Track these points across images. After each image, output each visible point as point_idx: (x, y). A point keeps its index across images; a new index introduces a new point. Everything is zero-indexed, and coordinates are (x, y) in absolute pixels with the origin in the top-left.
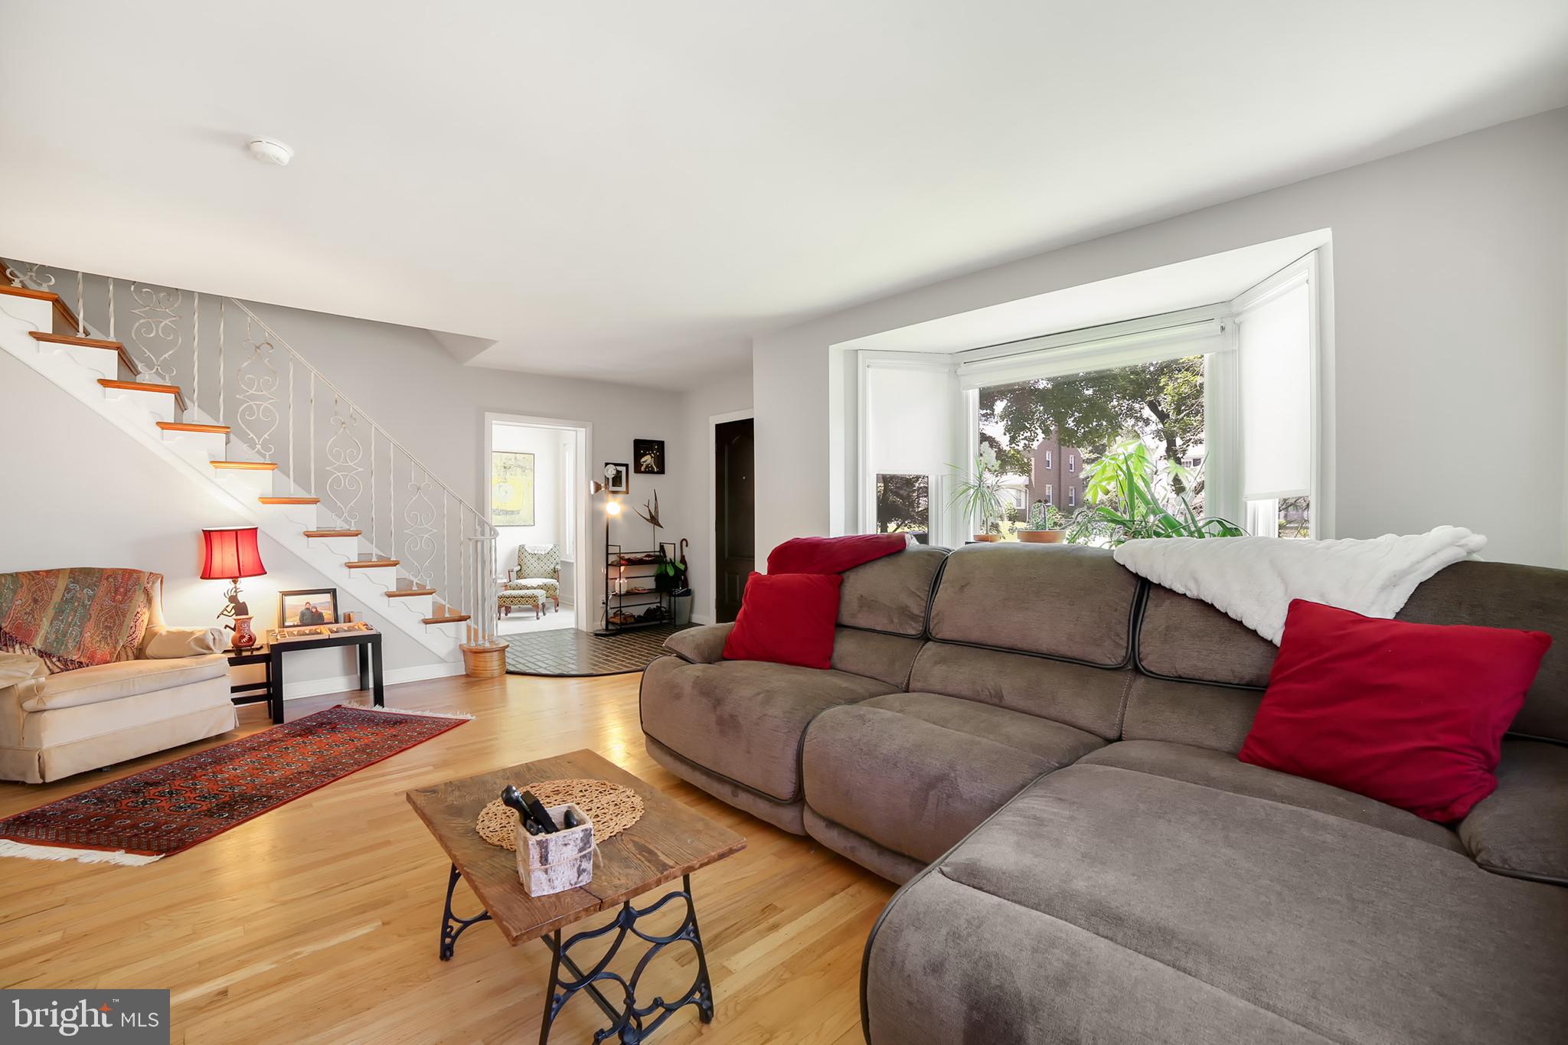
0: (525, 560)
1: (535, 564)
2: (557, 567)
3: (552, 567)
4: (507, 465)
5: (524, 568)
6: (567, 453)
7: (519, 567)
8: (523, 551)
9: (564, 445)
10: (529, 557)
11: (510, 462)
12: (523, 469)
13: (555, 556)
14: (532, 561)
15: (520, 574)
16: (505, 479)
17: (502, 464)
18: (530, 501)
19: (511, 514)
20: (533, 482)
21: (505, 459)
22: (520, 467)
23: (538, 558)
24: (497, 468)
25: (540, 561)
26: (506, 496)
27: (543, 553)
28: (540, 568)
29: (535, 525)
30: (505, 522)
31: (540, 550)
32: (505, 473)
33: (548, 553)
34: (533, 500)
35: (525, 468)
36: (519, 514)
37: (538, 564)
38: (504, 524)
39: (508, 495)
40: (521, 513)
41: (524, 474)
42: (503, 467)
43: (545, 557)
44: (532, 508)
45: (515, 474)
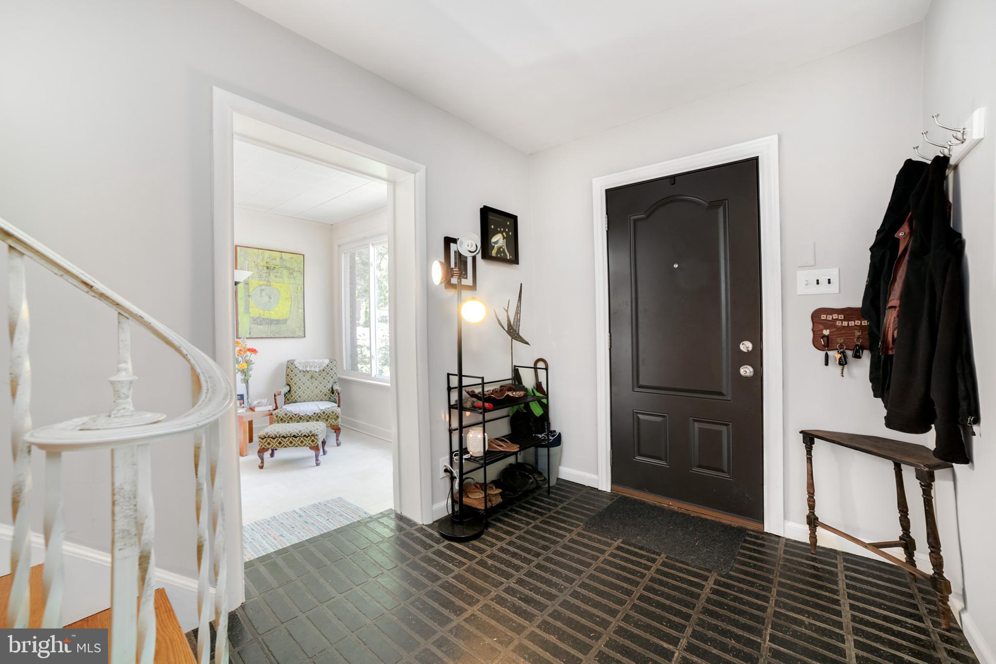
0: (296, 379)
1: (309, 384)
2: (336, 387)
3: (329, 386)
4: (271, 265)
5: (294, 388)
6: (343, 256)
7: (288, 388)
8: (292, 367)
9: (339, 246)
10: (300, 375)
11: (275, 262)
12: (291, 271)
13: (332, 373)
14: (304, 379)
15: (289, 398)
16: (269, 281)
17: (264, 264)
18: (299, 308)
19: (276, 324)
20: (303, 287)
21: (267, 258)
22: (287, 269)
23: (312, 377)
24: (257, 267)
25: (314, 380)
26: (269, 302)
27: (317, 370)
28: (315, 389)
29: (305, 337)
30: (269, 334)
31: (313, 366)
32: (268, 274)
33: (324, 370)
34: (303, 307)
35: (293, 270)
36: (286, 323)
37: (312, 384)
38: (267, 335)
39: (272, 301)
40: (288, 322)
41: (292, 276)
42: (265, 268)
43: (320, 375)
44: (302, 316)
45: (281, 276)
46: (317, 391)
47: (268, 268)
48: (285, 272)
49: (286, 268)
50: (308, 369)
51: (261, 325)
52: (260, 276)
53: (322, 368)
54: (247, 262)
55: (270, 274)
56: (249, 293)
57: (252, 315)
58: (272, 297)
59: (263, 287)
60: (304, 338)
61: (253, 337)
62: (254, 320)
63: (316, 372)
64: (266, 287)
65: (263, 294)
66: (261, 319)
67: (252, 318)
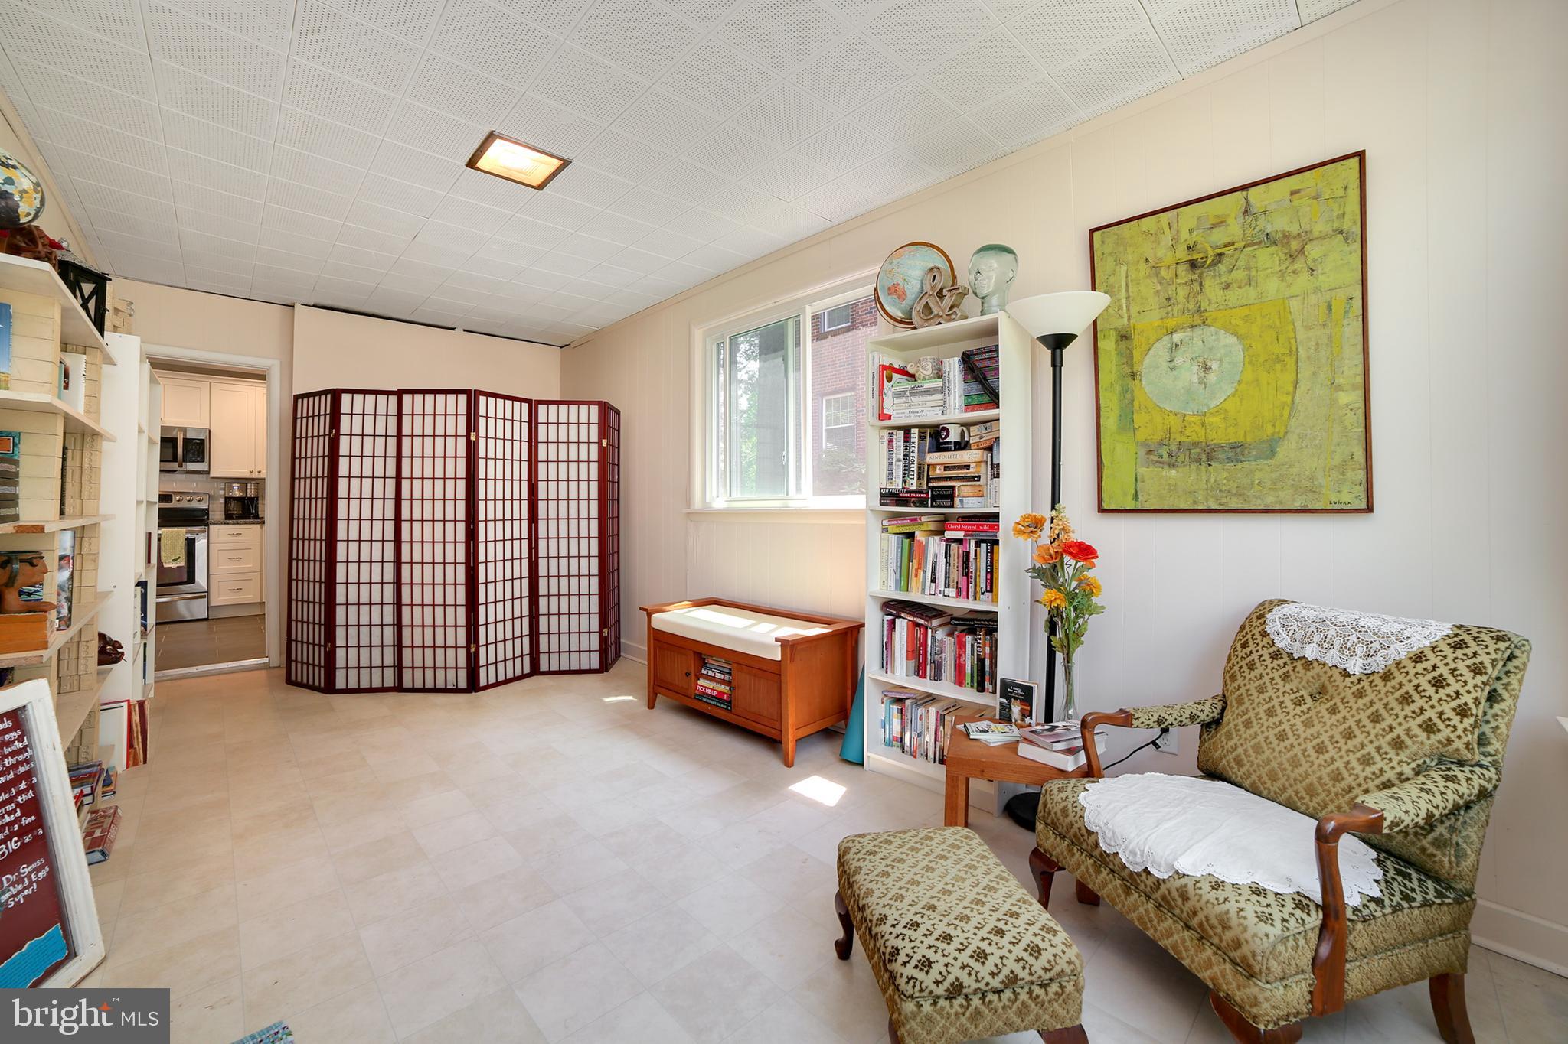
4: (1207, 251)
7: (1218, 712)
11: (1221, 236)
16: (1199, 310)
17: (1182, 254)
18: (1340, 388)
19: (1230, 460)
20: (1358, 294)
21: (1191, 231)
22: (1275, 243)
23: (1322, 691)
24: (1157, 274)
25: (1323, 708)
26: (1203, 382)
27: (1355, 666)
28: (1311, 751)
29: (1369, 509)
30: (1200, 496)
31: (1337, 645)
32: (1196, 285)
33: (1387, 677)
34: (1360, 379)
35: (1306, 237)
36: (1273, 453)
37: (1307, 724)
38: (1195, 502)
39: (1212, 378)
40: (1282, 453)
41: (1299, 265)
42: (1183, 270)
43: (1360, 694)
44: (1355, 420)
45: (1250, 278)
46: (1316, 769)
47: (1193, 265)
48: (1267, 258)
49: (1271, 240)
50: (1311, 652)
51: (1172, 466)
52: (1168, 299)
53: (1379, 664)
54: (1124, 269)
55: (1201, 285)
56: (1131, 366)
57: (1141, 436)
58: (1215, 366)
59: (1177, 338)
60: (1370, 515)
61: (1147, 507)
62: (1150, 452)
63: (1346, 674)
64: (1189, 332)
65: (1179, 360)
66: (1174, 448)
67: (1144, 444)
